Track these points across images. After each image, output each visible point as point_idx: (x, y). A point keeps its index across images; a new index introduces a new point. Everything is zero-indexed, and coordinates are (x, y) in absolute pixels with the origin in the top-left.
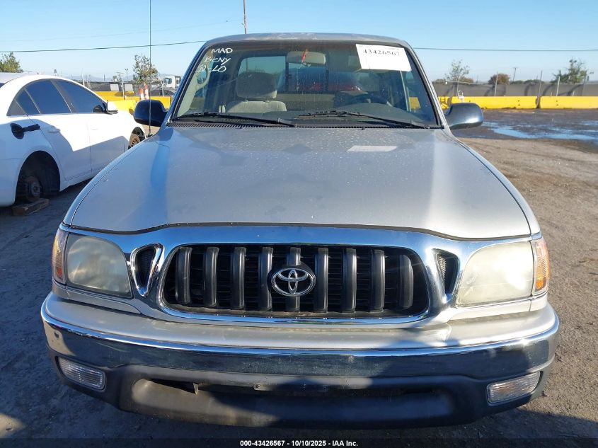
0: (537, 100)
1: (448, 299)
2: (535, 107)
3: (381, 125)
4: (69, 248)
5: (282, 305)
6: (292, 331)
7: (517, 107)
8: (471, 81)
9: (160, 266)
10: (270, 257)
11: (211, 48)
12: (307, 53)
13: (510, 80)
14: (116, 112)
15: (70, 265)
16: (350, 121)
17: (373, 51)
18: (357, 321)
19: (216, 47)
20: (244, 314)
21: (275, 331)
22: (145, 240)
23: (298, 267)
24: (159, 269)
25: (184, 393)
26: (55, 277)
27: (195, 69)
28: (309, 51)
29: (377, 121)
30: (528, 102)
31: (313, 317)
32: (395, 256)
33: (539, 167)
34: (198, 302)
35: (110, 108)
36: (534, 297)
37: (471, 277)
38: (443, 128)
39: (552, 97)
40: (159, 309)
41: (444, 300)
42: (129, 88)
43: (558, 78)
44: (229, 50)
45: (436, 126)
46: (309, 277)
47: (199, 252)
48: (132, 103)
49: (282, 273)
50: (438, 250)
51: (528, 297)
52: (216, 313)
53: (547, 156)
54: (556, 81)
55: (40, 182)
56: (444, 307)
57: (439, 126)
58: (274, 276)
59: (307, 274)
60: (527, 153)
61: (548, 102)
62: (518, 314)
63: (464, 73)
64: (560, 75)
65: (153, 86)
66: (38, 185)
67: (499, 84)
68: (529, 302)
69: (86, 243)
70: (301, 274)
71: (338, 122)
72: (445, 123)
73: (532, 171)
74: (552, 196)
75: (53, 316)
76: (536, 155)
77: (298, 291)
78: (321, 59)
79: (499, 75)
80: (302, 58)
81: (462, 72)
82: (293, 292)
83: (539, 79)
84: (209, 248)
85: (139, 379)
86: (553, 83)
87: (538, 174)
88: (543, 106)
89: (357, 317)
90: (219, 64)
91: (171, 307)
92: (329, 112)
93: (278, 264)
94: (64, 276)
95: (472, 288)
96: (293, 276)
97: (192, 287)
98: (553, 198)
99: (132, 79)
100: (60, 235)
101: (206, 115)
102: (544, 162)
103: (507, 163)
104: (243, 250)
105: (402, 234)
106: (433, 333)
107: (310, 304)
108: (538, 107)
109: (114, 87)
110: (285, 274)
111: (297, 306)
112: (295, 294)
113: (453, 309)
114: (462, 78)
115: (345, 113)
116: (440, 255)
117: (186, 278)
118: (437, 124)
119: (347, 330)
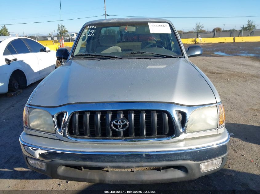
0: (233, 39)
1: (183, 130)
2: (233, 41)
3: (158, 57)
4: (30, 114)
5: (116, 134)
6: (120, 145)
7: (225, 42)
8: (204, 31)
9: (66, 119)
10: (110, 115)
11: (87, 26)
12: (127, 27)
13: (222, 30)
14: (49, 51)
15: (30, 120)
16: (146, 56)
17: (155, 25)
18: (147, 140)
19: (89, 25)
20: (101, 139)
21: (113, 145)
22: (60, 110)
23: (122, 119)
24: (66, 121)
25: (78, 170)
26: (24, 125)
27: (81, 35)
28: (128, 26)
29: (157, 55)
30: (229, 40)
31: (128, 139)
32: (161, 113)
33: (232, 69)
34: (82, 134)
35: (47, 49)
36: (219, 128)
37: (192, 121)
38: (185, 57)
39: (240, 37)
40: (66, 137)
41: (181, 130)
42: (56, 39)
43: (242, 28)
44: (95, 27)
45: (182, 56)
46: (126, 123)
47: (82, 114)
48: (57, 46)
49: (115, 122)
50: (178, 110)
51: (216, 128)
52: (90, 138)
53: (237, 64)
54: (242, 30)
55: (18, 82)
56: (181, 133)
57: (183, 56)
58: (112, 123)
59: (125, 122)
60: (228, 63)
61: (239, 39)
62: (213, 135)
63: (202, 28)
64: (243, 27)
65: (66, 38)
66: (17, 84)
67: (217, 32)
68: (217, 130)
69: (37, 112)
70: (123, 122)
71: (140, 56)
72: (186, 55)
73: (230, 71)
74: (238, 81)
75: (24, 141)
76: (232, 63)
77: (122, 128)
78: (134, 29)
79: (217, 28)
80: (125, 29)
81: (201, 27)
82: (120, 129)
83: (234, 29)
84: (86, 112)
85: (59, 166)
86: (241, 31)
87: (232, 72)
88: (236, 41)
89: (147, 138)
90: (91, 33)
91: (71, 136)
92: (136, 52)
93: (114, 118)
94: (28, 125)
95: (192, 125)
96: (120, 123)
97: (79, 128)
98: (238, 83)
99: (57, 35)
100: (26, 108)
101: (86, 55)
102: (235, 67)
103: (219, 68)
104: (99, 113)
105: (163, 104)
106: (178, 144)
107: (127, 134)
108: (234, 42)
109: (49, 39)
110: (117, 122)
111: (122, 135)
112: (121, 130)
113: (185, 134)
114: (201, 30)
115: (143, 52)
116: (179, 112)
117: (77, 125)
118: (183, 55)
119: (143, 144)
